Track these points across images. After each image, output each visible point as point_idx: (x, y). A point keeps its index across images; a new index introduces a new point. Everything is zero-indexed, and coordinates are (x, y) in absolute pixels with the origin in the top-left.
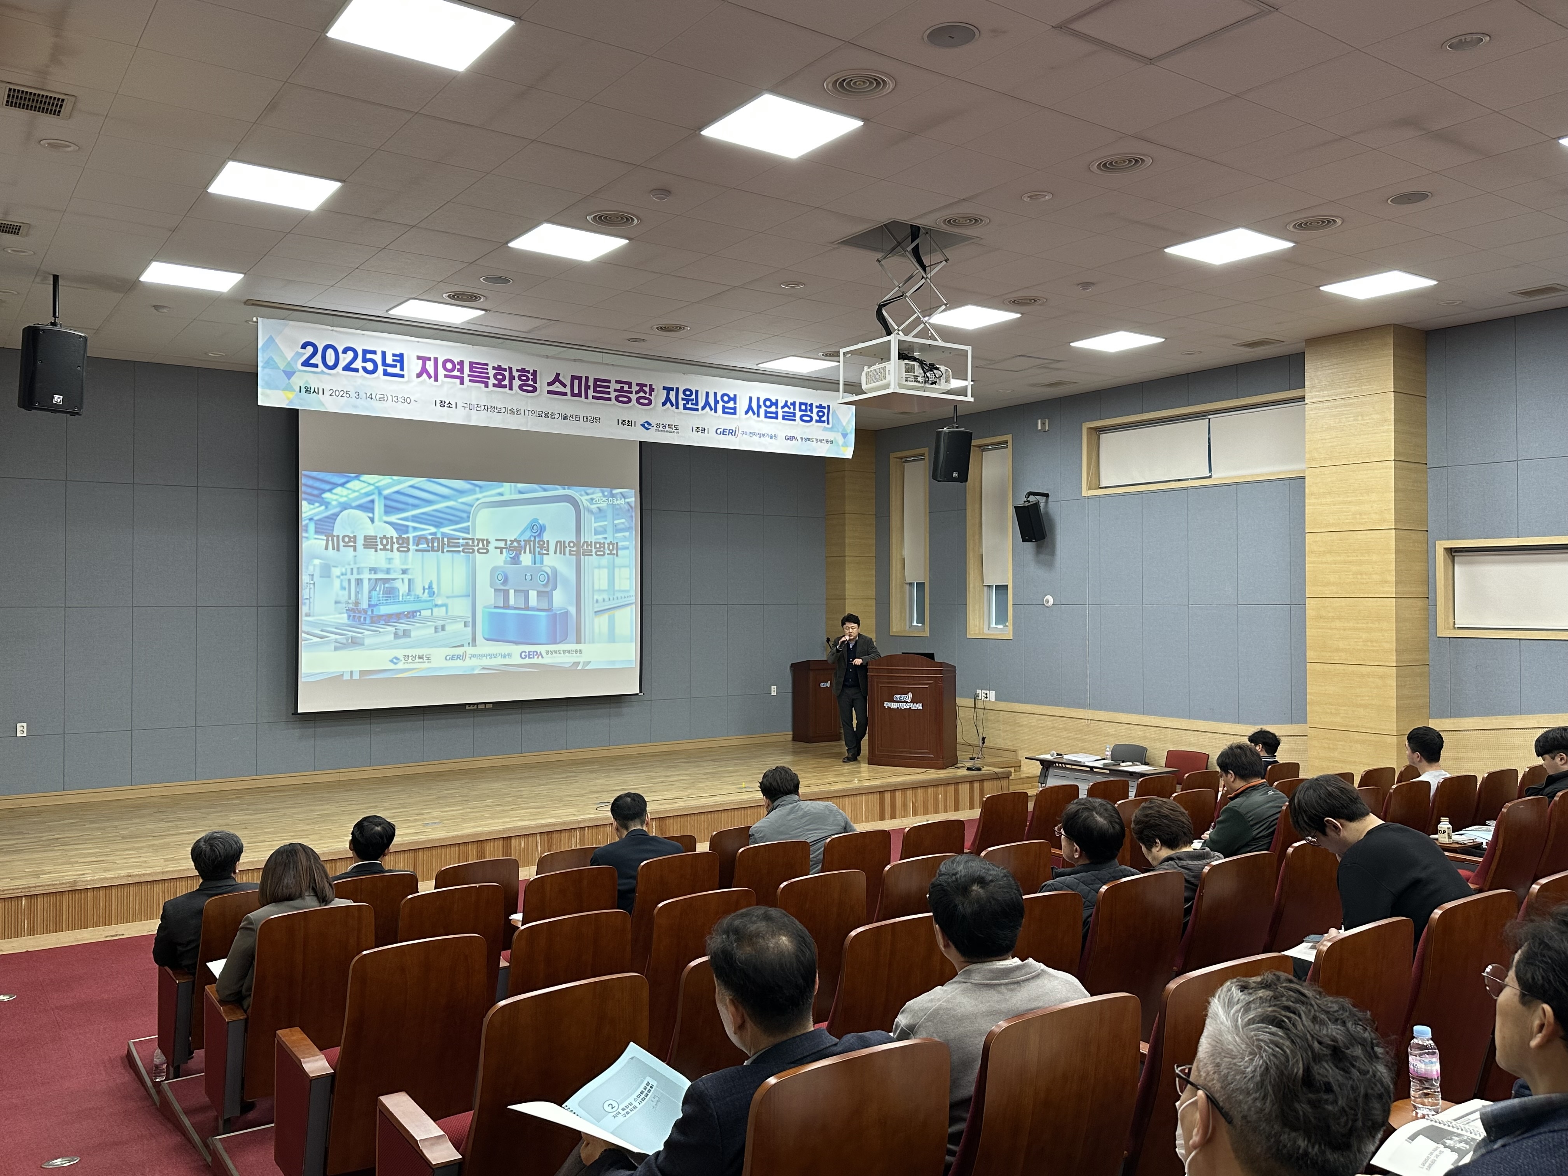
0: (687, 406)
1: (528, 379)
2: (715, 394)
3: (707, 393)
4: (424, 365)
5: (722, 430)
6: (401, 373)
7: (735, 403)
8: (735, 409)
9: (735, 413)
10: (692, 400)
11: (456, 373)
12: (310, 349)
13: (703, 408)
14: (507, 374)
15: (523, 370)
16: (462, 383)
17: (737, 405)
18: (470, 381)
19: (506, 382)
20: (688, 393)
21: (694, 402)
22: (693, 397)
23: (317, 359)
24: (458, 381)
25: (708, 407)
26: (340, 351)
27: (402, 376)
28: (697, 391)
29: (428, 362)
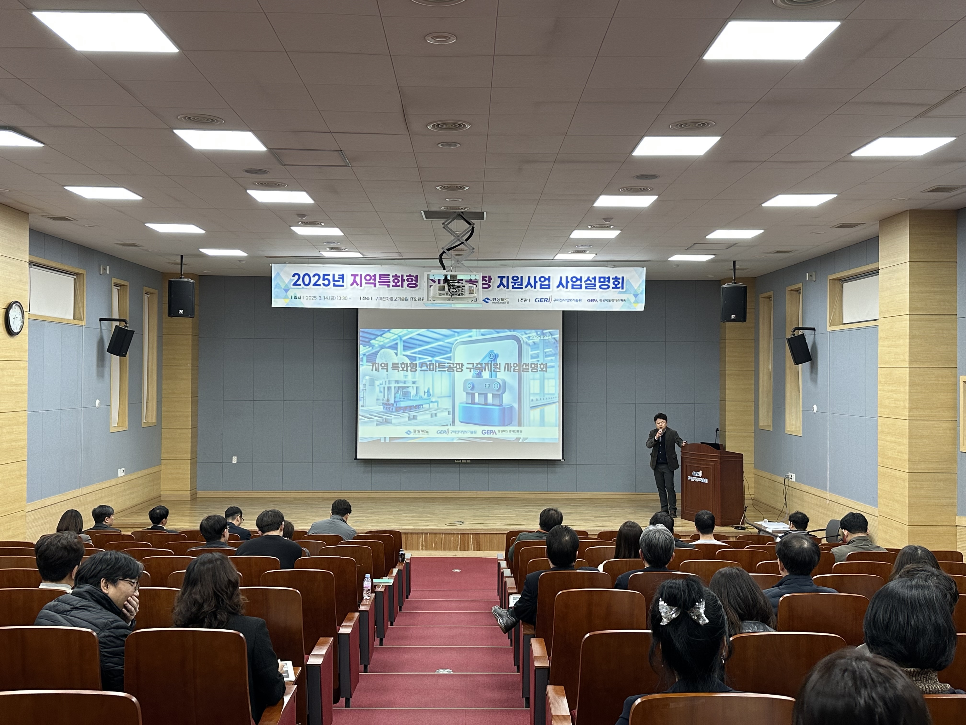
0: (515, 286)
1: (412, 280)
2: (535, 277)
3: (529, 278)
4: (355, 278)
5: (539, 299)
6: (343, 284)
7: (549, 281)
8: (549, 285)
9: (549, 288)
10: (519, 282)
11: (372, 281)
12: (297, 277)
13: (526, 287)
14: (400, 279)
15: (410, 276)
16: (375, 286)
17: (551, 283)
18: (380, 285)
19: (400, 283)
20: (515, 278)
21: (520, 283)
22: (519, 280)
23: (300, 282)
24: (373, 285)
25: (529, 286)
26: (311, 276)
27: (343, 286)
28: (522, 277)
29: (357, 277)
